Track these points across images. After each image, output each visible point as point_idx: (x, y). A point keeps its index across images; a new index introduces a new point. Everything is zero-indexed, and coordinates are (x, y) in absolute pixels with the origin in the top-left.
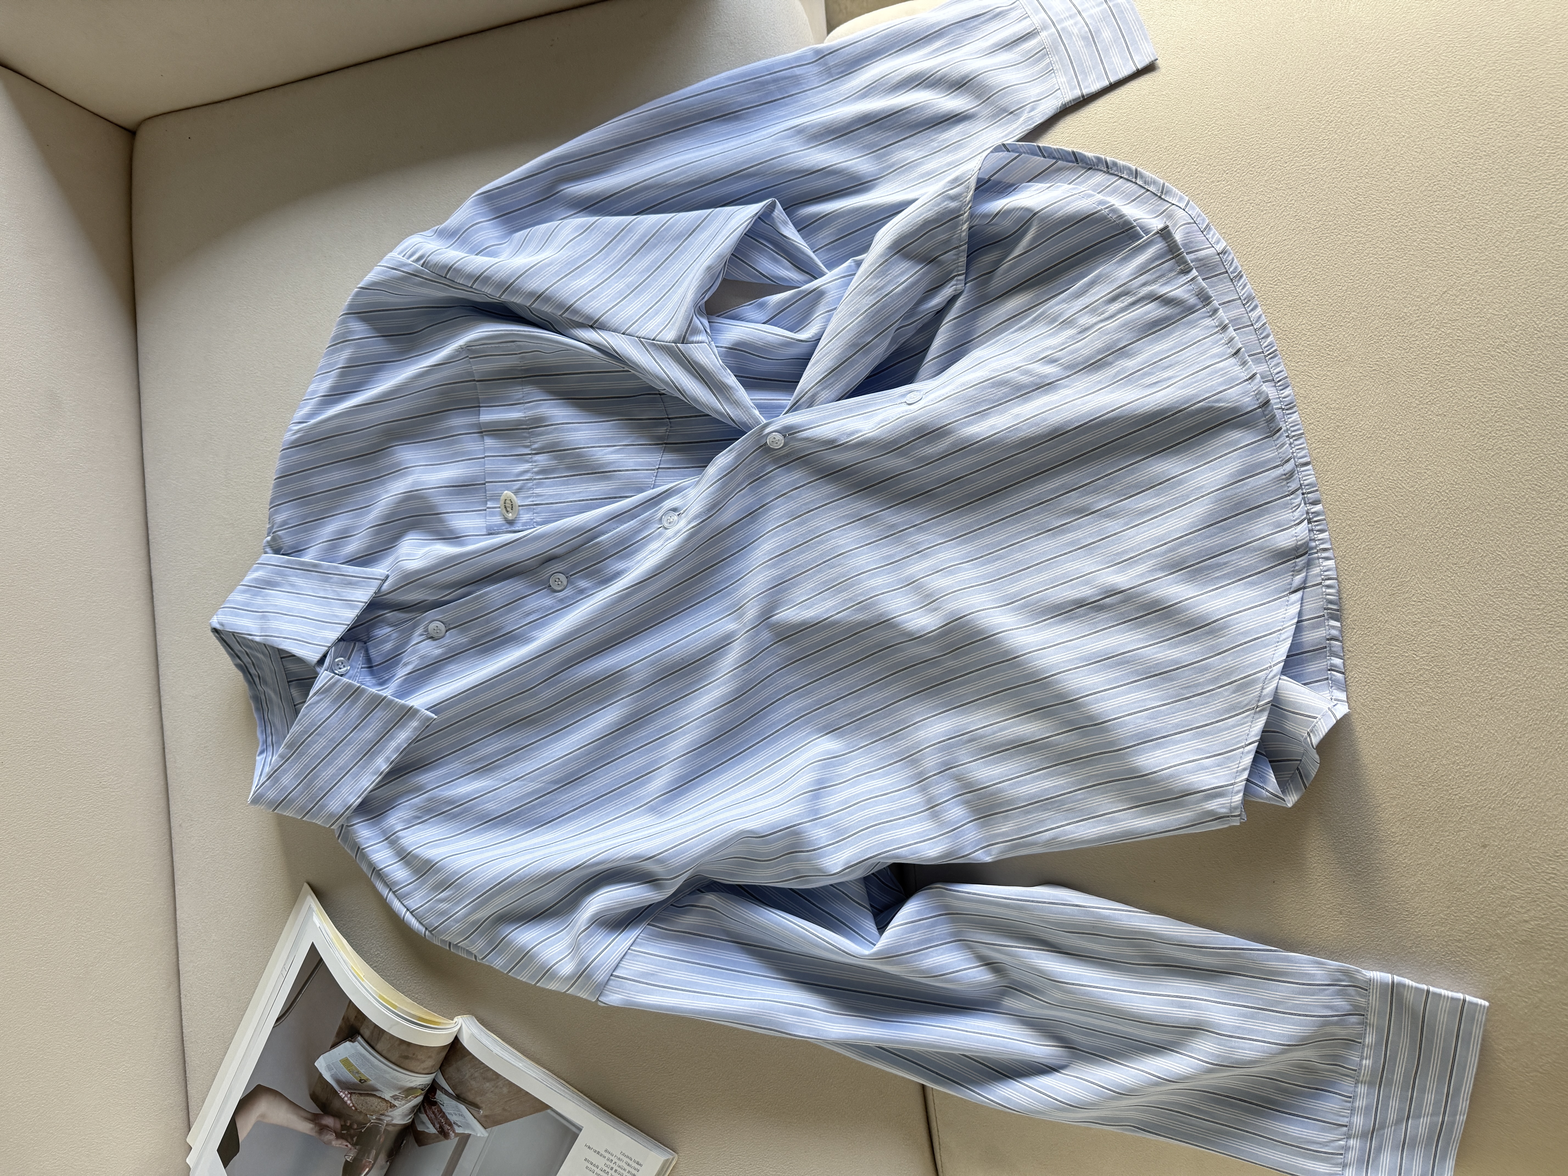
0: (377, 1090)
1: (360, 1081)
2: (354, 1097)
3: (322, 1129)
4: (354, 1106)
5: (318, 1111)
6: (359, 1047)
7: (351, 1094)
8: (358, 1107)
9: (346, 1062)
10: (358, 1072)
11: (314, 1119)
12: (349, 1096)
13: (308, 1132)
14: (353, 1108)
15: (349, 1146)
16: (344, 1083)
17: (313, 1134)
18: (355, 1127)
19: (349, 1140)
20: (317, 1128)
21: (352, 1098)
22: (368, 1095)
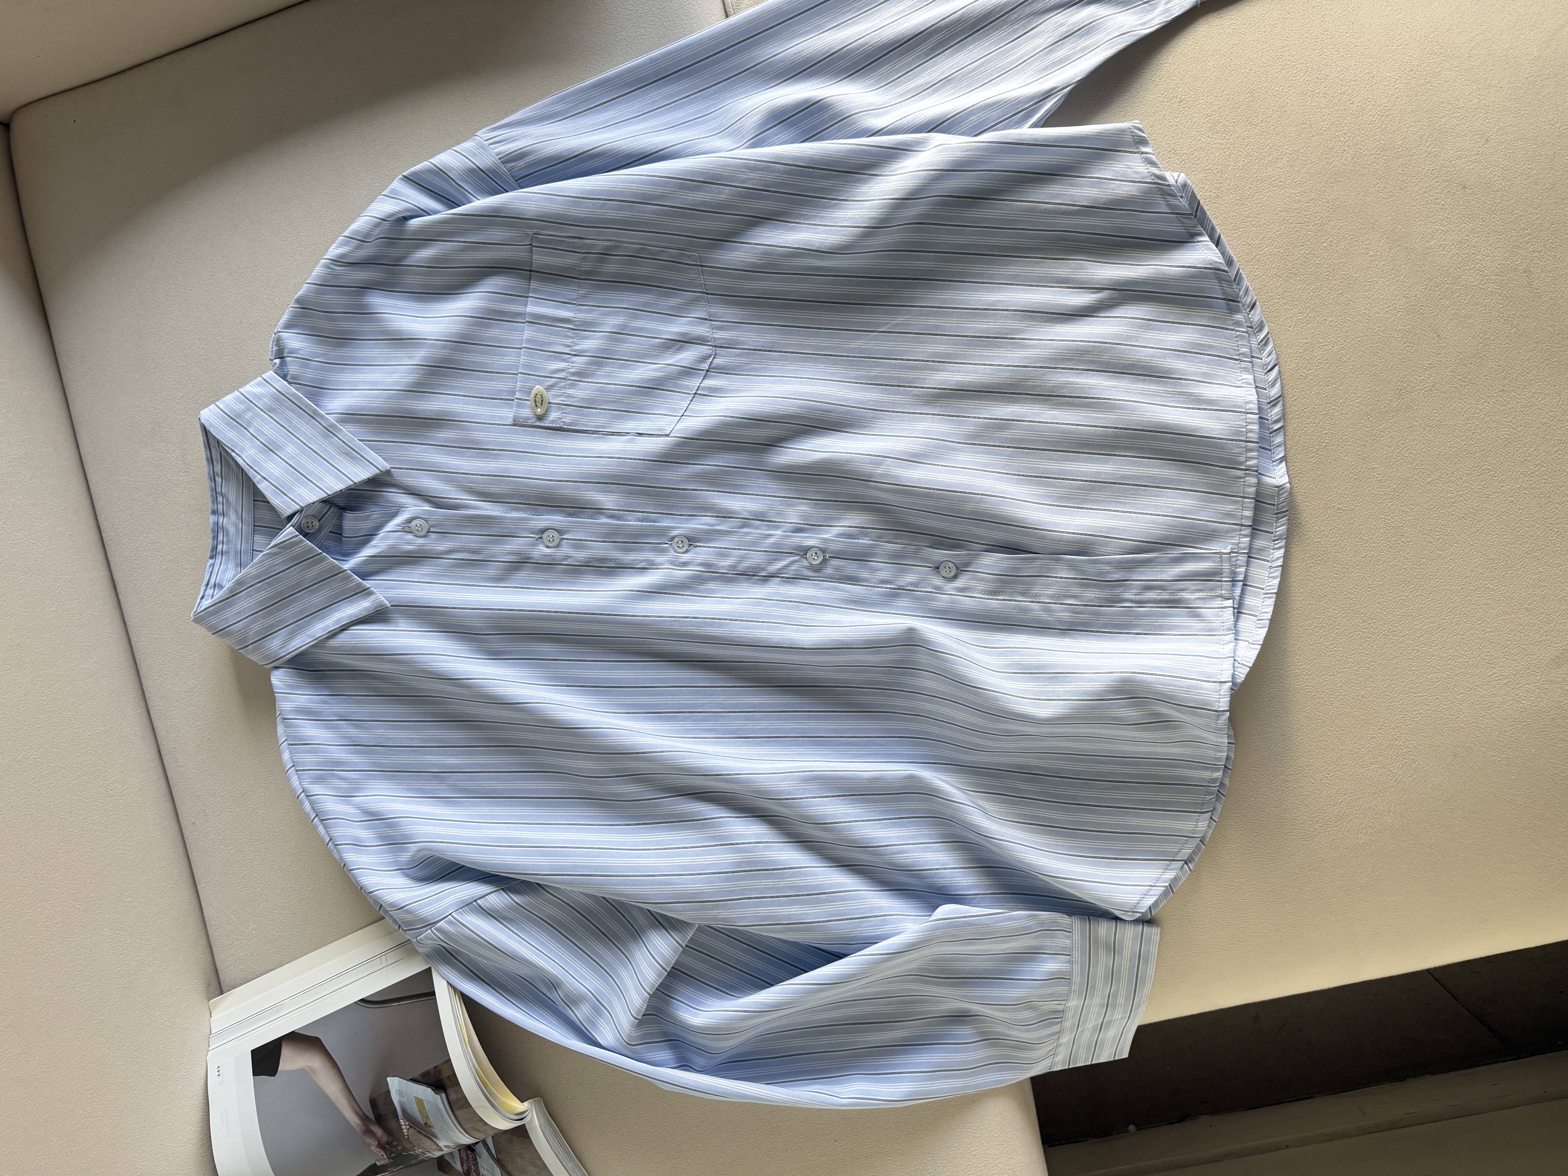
0: (436, 1137)
1: (425, 1124)
2: (411, 1130)
3: (368, 1132)
4: (408, 1135)
5: (372, 1116)
6: (439, 1100)
7: (411, 1127)
8: (411, 1138)
9: (419, 1102)
10: (427, 1117)
11: (364, 1118)
12: (408, 1127)
13: (354, 1126)
14: (406, 1137)
15: (385, 1157)
16: (408, 1114)
17: (358, 1129)
18: (400, 1148)
19: (388, 1153)
20: (363, 1127)
21: (410, 1130)
22: (426, 1136)
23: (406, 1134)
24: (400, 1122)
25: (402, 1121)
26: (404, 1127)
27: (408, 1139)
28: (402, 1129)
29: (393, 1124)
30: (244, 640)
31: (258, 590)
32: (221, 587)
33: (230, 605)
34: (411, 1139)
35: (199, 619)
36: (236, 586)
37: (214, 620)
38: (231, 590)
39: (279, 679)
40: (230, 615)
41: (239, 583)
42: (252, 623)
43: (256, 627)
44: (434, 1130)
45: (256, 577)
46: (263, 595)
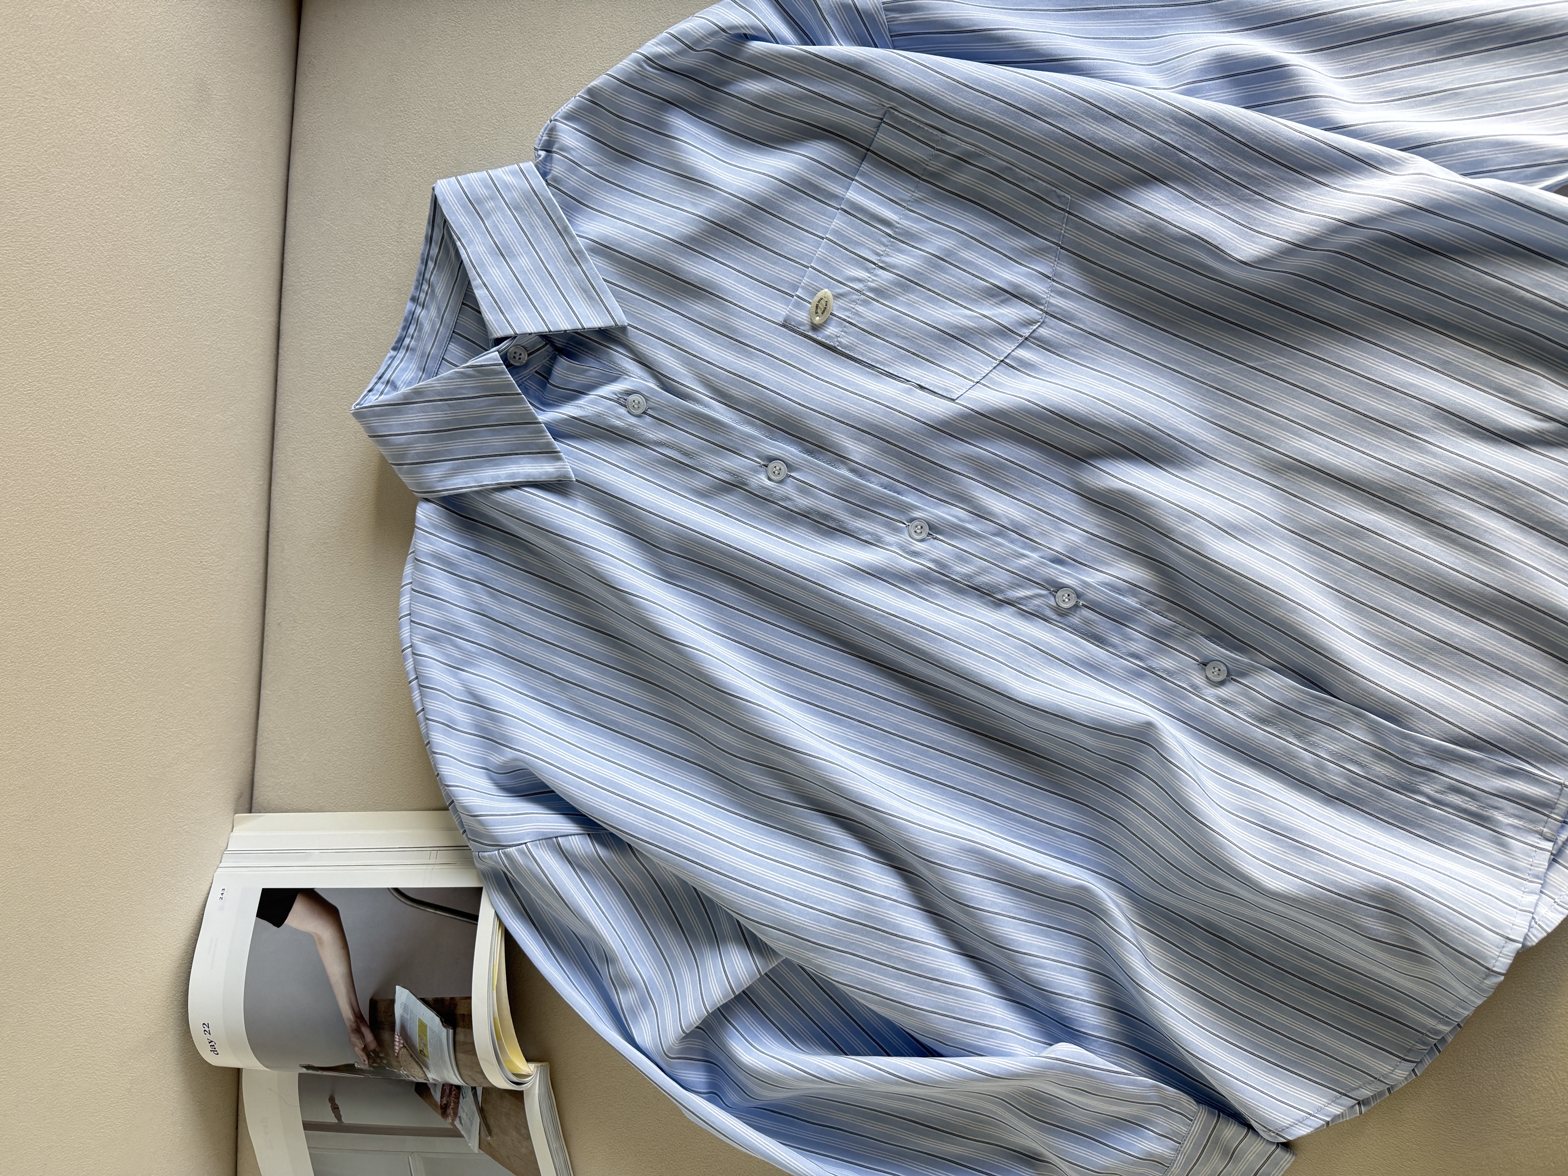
0: (427, 1068)
1: (420, 1049)
2: (404, 1051)
3: (357, 1032)
5: (367, 1018)
6: (445, 1034)
7: (404, 1046)
8: (400, 1057)
9: (423, 1026)
10: (426, 1043)
11: (358, 1016)
13: (345, 1019)
14: (395, 1054)
15: (366, 1062)
16: (406, 1033)
17: (347, 1025)
19: (370, 1061)
20: (354, 1026)
21: (402, 1050)
22: (417, 1062)
23: (397, 1051)
24: (394, 1037)
25: (397, 1037)
26: (397, 1044)
27: (397, 1057)
28: (394, 1045)
29: (386, 1036)
30: (403, 456)
31: (436, 409)
32: (395, 387)
33: (399, 412)
34: (400, 1059)
35: (359, 415)
36: (413, 394)
37: (375, 422)
38: (406, 396)
39: (425, 513)
40: (395, 424)
41: (417, 392)
42: (417, 441)
43: (420, 448)
44: (426, 1059)
45: (439, 393)
46: (439, 416)
